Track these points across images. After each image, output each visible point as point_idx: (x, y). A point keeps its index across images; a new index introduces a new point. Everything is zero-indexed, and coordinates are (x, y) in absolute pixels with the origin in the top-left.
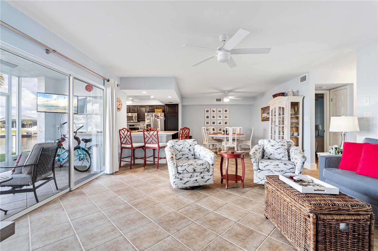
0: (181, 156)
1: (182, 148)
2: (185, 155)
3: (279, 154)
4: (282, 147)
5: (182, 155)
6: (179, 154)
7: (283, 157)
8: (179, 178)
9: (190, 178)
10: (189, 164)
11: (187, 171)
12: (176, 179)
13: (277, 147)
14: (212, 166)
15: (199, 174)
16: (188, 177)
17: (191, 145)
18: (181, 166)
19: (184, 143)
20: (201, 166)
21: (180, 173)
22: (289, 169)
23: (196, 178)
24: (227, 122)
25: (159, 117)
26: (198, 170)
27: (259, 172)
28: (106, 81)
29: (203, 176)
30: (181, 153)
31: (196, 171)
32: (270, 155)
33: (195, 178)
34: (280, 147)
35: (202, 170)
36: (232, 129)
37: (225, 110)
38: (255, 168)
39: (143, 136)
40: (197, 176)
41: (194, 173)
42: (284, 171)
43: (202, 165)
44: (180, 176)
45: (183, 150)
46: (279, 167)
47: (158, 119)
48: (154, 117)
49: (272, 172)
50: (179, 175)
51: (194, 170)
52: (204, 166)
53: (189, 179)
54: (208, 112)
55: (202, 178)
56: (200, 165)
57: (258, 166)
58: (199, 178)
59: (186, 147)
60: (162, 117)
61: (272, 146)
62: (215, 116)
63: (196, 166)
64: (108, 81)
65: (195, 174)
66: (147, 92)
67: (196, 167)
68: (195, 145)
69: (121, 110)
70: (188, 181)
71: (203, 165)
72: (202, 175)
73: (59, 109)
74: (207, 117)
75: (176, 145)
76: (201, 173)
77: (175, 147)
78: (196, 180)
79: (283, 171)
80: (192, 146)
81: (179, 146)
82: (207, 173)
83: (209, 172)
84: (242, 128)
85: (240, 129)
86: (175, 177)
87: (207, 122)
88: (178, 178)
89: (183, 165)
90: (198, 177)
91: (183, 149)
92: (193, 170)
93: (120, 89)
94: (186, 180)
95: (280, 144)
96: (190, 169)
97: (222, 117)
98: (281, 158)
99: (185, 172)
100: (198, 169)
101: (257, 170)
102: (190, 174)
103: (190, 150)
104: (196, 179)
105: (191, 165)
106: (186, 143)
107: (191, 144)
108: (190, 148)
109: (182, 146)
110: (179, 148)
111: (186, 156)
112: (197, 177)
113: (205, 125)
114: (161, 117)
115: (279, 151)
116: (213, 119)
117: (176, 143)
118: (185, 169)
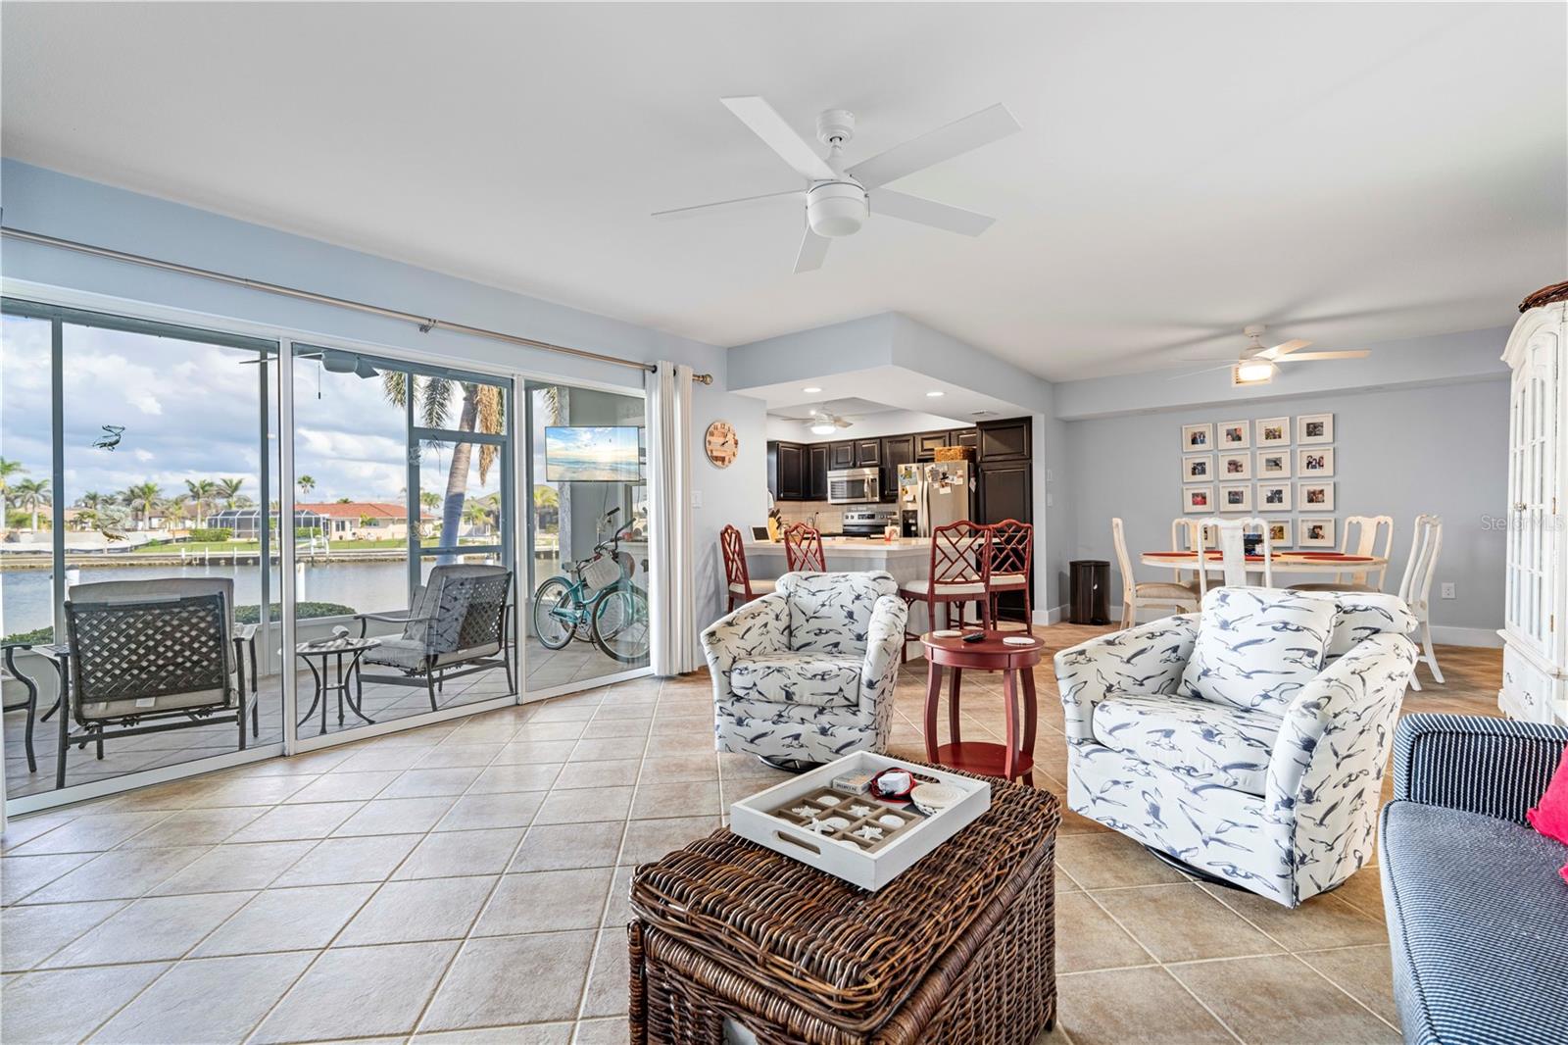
0: (811, 638)
1: (823, 605)
2: (827, 633)
3: (1248, 676)
4: (1276, 634)
5: (816, 634)
6: (807, 627)
7: (1266, 696)
8: (732, 715)
9: (773, 723)
10: (769, 668)
11: (760, 693)
12: (725, 717)
13: (1247, 631)
14: (868, 690)
15: (809, 713)
16: (766, 717)
17: (858, 597)
18: (738, 671)
19: (835, 585)
20: (817, 681)
21: (739, 699)
22: (1225, 769)
23: (797, 729)
24: (1322, 492)
25: (946, 481)
26: (801, 697)
27: (1087, 756)
28: (648, 373)
29: (828, 726)
30: (815, 624)
31: (796, 698)
32: (1199, 678)
33: (795, 728)
34: (1267, 633)
35: (822, 701)
36: (1235, 528)
37: (1308, 425)
38: (1072, 730)
39: (785, 554)
40: (802, 719)
41: (790, 707)
42: (1201, 772)
43: (823, 679)
44: (738, 709)
45: (824, 611)
46: (1173, 748)
47: (943, 486)
48: (930, 480)
49: (1144, 766)
50: (733, 704)
51: (787, 692)
52: (831, 686)
53: (768, 727)
54: (1203, 442)
55: (824, 732)
56: (815, 676)
57: (1083, 721)
58: (807, 731)
59: (836, 603)
60: (961, 479)
61: (1225, 625)
62: (1245, 460)
63: (795, 678)
64: (654, 370)
65: (796, 713)
66: (823, 389)
67: (794, 684)
68: (879, 596)
69: (730, 462)
70: (764, 732)
71: (826, 677)
72: (825, 720)
73: (595, 468)
74: (1194, 469)
75: (802, 592)
76: (822, 711)
77: (797, 598)
78: (797, 737)
79: (1195, 770)
80: (866, 602)
81: (814, 595)
82: (845, 716)
83: (854, 714)
84: (1391, 523)
85: (1381, 528)
86: (721, 708)
87: (1196, 491)
88: (729, 715)
89: (746, 669)
90: (807, 725)
91: (824, 608)
92: (784, 693)
93: (729, 390)
94: (756, 726)
95: (1276, 616)
96: (773, 687)
97: (1286, 463)
98: (1256, 702)
99: (754, 694)
100: (804, 691)
101: (1079, 744)
102: (775, 709)
103: (850, 615)
104: (798, 732)
105: (778, 671)
106: (842, 586)
107: (862, 591)
108: (851, 607)
109: (821, 597)
110: (809, 603)
111: (832, 638)
112: (803, 723)
113: (1186, 511)
114: (955, 478)
115: (1250, 658)
116: (1235, 475)
117: (805, 584)
118: (755, 685)
